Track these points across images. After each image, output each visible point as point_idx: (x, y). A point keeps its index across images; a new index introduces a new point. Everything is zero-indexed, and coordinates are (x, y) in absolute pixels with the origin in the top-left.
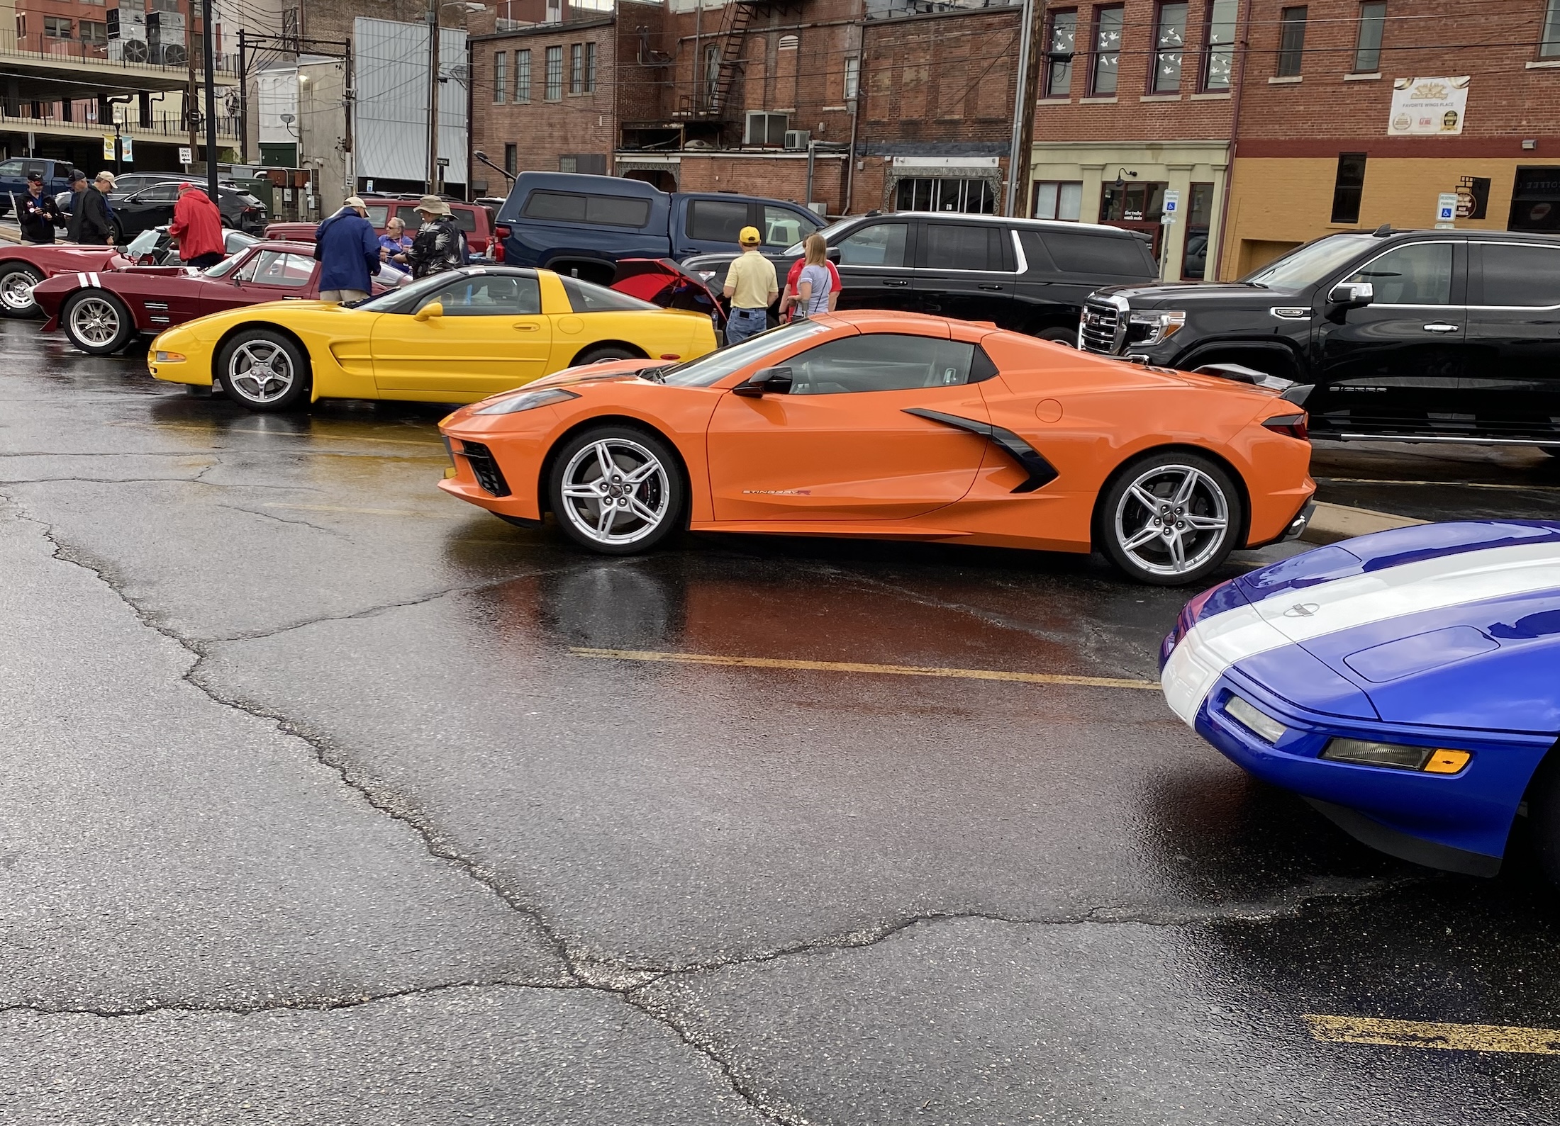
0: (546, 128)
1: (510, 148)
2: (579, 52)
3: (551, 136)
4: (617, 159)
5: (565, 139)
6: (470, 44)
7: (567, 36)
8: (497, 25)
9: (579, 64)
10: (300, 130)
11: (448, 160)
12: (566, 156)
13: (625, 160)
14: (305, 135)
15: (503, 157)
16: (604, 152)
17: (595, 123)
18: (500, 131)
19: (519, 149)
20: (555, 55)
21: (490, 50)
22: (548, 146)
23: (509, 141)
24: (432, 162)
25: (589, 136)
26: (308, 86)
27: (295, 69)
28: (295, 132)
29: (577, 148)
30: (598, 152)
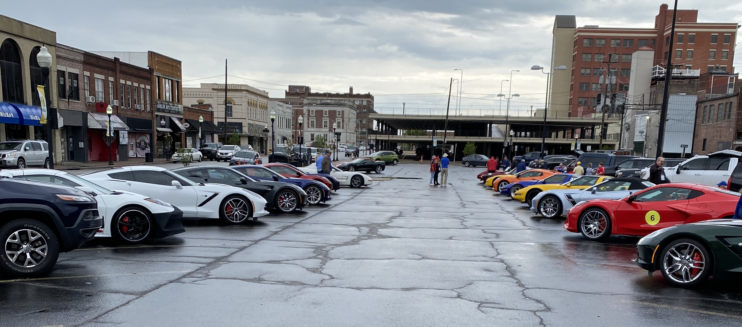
0: (715, 132)
1: (705, 140)
2: (728, 105)
3: (717, 135)
4: (734, 143)
5: (720, 137)
6: (698, 103)
7: (725, 100)
8: (706, 96)
9: (728, 109)
10: (646, 137)
11: (687, 145)
12: (720, 143)
13: (736, 143)
14: (647, 138)
15: (702, 143)
16: (731, 141)
17: (729, 131)
18: (702, 135)
19: (707, 141)
20: (721, 107)
21: (703, 105)
22: (715, 139)
23: (705, 138)
24: (682, 146)
25: (727, 135)
26: (650, 120)
27: (647, 114)
28: (644, 137)
29: (723, 139)
30: (729, 141)
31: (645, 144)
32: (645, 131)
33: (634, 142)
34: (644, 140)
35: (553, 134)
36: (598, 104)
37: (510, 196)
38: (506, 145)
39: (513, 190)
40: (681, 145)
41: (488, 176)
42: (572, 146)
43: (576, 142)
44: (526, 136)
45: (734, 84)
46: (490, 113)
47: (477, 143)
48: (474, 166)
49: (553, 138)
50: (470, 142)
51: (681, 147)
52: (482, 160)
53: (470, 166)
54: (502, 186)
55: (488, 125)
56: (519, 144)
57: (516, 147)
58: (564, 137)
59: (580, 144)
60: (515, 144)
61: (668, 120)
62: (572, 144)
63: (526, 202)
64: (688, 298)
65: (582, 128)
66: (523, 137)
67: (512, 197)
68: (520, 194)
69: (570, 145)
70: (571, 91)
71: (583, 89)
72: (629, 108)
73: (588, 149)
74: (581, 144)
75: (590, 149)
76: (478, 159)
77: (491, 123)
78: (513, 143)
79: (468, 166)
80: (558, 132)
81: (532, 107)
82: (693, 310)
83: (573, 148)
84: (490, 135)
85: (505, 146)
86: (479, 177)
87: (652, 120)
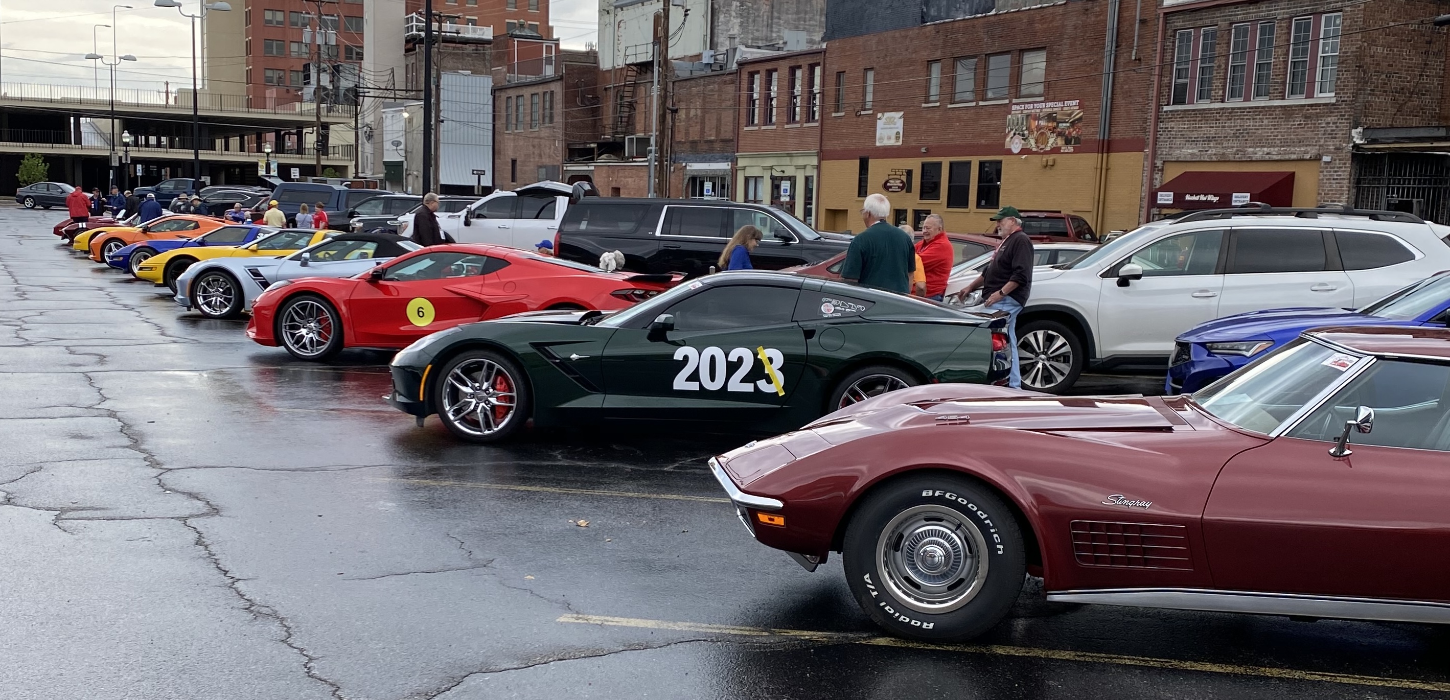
0: (531, 148)
1: (514, 162)
2: (548, 97)
3: (534, 153)
4: (565, 168)
5: (540, 156)
6: (494, 91)
7: (541, 87)
8: (508, 78)
9: (548, 105)
10: (406, 151)
11: (484, 171)
12: (541, 167)
13: (569, 168)
14: (409, 155)
15: (510, 168)
16: (558, 164)
17: (554, 145)
18: (509, 151)
19: (518, 163)
20: (536, 99)
21: (504, 95)
22: (532, 160)
23: (514, 157)
24: (475, 172)
25: (551, 153)
26: (410, 120)
27: (403, 108)
28: (403, 153)
29: (546, 161)
30: (555, 164)
31: (405, 166)
32: (403, 140)
33: (385, 163)
34: (403, 159)
35: (219, 143)
36: (305, 84)
37: (130, 271)
38: (115, 163)
39: (135, 259)
40: (473, 171)
41: (79, 228)
42: (259, 169)
43: (268, 160)
44: (159, 145)
45: (553, 58)
46: (74, 94)
47: (47, 158)
48: (47, 208)
49: (218, 151)
50: (33, 155)
51: (473, 174)
52: (63, 195)
53: (37, 207)
54: (110, 250)
55: (72, 119)
56: (146, 162)
57: (139, 167)
58: (242, 149)
59: (276, 164)
60: (135, 161)
61: (442, 121)
62: (260, 164)
63: (165, 284)
64: (491, 463)
65: (278, 133)
66: (153, 146)
67: (134, 274)
68: (151, 269)
69: (255, 165)
70: (247, 55)
71: (272, 53)
72: (367, 94)
73: (292, 175)
74: (278, 164)
75: (298, 174)
76: (55, 193)
77: (78, 114)
78: (132, 158)
79: (32, 208)
80: (228, 138)
81: (167, 84)
82: (499, 486)
83: (262, 172)
84: (78, 141)
85: (113, 164)
86: (57, 231)
87: (415, 120)
